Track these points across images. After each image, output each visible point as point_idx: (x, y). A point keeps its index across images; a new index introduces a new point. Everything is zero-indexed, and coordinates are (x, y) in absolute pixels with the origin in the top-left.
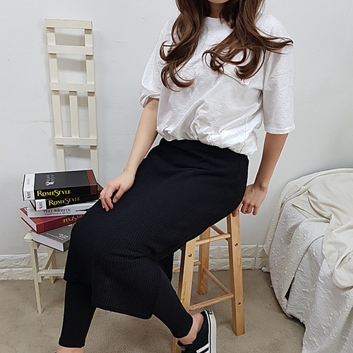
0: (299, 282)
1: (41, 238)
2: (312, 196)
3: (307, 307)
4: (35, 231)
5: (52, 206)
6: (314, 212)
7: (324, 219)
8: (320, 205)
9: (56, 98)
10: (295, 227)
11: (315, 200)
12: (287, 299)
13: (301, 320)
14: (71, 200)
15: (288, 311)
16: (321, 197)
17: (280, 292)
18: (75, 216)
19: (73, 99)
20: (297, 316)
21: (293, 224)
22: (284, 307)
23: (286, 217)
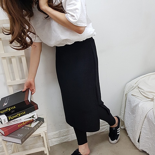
0: (144, 133)
1: (8, 138)
2: (140, 88)
3: (150, 145)
4: (3, 135)
5: (11, 120)
6: (144, 97)
7: (150, 99)
8: (146, 93)
9: (5, 61)
10: (136, 105)
11: (143, 91)
12: (139, 142)
13: (147, 152)
14: (21, 114)
15: (140, 148)
16: (145, 88)
17: (135, 139)
18: (24, 122)
19: (14, 60)
20: (145, 150)
21: (135, 104)
22: (137, 146)
23: (130, 101)
